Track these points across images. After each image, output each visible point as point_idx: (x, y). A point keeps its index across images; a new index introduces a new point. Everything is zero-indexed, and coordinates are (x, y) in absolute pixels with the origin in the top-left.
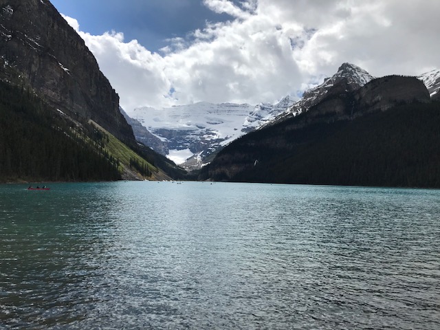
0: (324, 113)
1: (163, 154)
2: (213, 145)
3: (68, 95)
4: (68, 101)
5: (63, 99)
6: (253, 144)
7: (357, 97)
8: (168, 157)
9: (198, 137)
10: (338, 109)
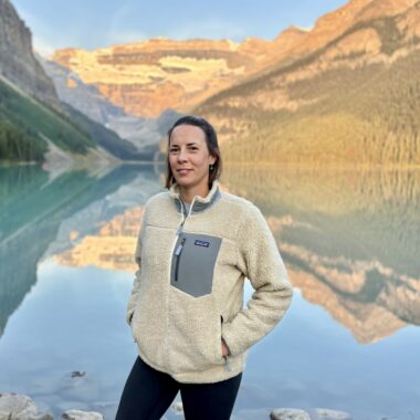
0: (348, 52)
1: (101, 121)
6: (237, 104)
7: (401, 26)
8: (107, 126)
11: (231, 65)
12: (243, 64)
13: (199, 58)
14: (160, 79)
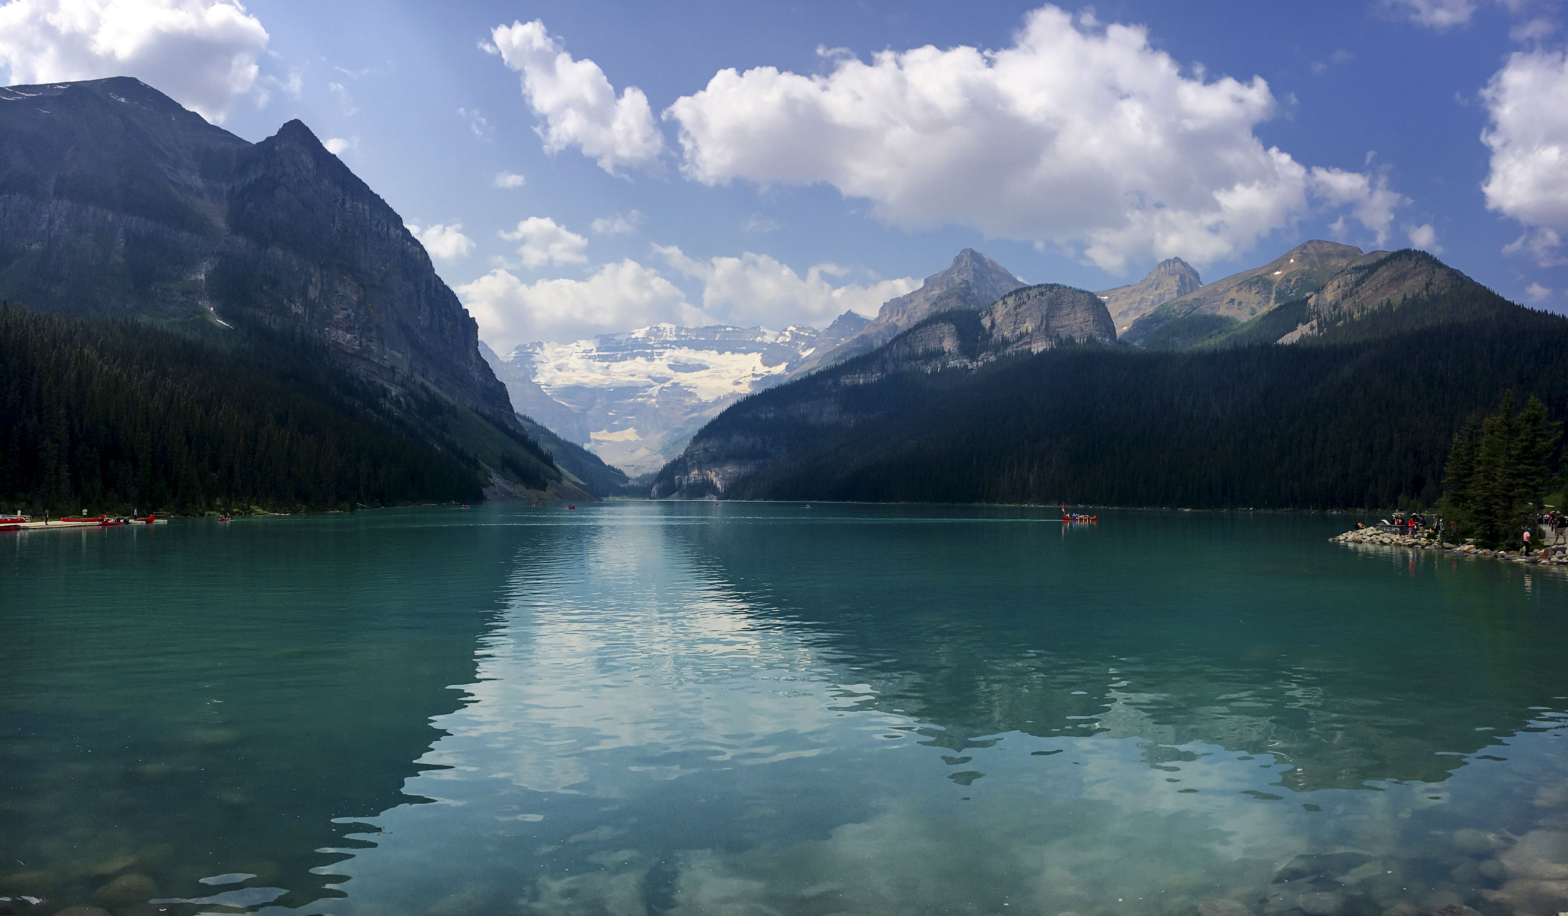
0: (921, 351)
1: (578, 440)
2: (686, 418)
3: (374, 333)
4: (374, 347)
5: (364, 344)
7: (986, 323)
8: (586, 446)
9: (654, 400)
10: (949, 344)
11: (765, 363)
12: (784, 360)
13: (721, 352)
14: (666, 380)
